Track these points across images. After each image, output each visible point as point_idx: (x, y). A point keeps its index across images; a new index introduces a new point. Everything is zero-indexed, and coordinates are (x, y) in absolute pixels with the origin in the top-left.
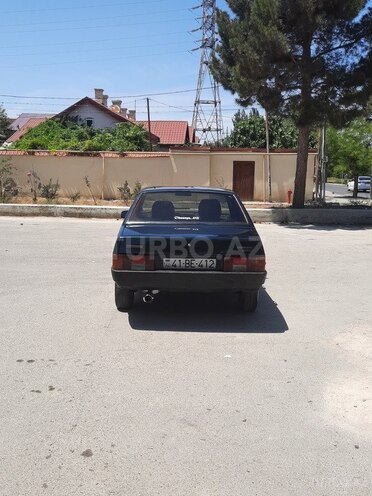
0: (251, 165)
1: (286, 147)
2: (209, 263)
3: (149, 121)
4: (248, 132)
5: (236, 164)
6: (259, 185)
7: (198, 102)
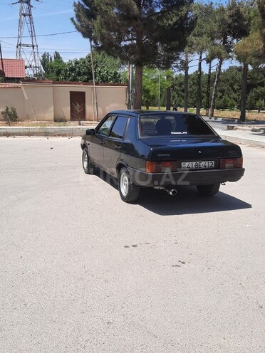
0: (82, 95)
1: (104, 82)
2: (210, 164)
3: (2, 59)
4: (75, 70)
5: (72, 93)
6: (89, 109)
7: (19, 45)
